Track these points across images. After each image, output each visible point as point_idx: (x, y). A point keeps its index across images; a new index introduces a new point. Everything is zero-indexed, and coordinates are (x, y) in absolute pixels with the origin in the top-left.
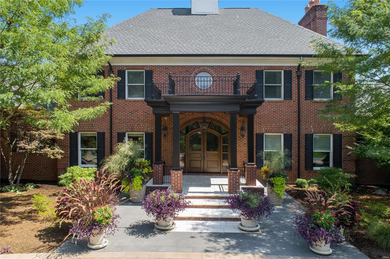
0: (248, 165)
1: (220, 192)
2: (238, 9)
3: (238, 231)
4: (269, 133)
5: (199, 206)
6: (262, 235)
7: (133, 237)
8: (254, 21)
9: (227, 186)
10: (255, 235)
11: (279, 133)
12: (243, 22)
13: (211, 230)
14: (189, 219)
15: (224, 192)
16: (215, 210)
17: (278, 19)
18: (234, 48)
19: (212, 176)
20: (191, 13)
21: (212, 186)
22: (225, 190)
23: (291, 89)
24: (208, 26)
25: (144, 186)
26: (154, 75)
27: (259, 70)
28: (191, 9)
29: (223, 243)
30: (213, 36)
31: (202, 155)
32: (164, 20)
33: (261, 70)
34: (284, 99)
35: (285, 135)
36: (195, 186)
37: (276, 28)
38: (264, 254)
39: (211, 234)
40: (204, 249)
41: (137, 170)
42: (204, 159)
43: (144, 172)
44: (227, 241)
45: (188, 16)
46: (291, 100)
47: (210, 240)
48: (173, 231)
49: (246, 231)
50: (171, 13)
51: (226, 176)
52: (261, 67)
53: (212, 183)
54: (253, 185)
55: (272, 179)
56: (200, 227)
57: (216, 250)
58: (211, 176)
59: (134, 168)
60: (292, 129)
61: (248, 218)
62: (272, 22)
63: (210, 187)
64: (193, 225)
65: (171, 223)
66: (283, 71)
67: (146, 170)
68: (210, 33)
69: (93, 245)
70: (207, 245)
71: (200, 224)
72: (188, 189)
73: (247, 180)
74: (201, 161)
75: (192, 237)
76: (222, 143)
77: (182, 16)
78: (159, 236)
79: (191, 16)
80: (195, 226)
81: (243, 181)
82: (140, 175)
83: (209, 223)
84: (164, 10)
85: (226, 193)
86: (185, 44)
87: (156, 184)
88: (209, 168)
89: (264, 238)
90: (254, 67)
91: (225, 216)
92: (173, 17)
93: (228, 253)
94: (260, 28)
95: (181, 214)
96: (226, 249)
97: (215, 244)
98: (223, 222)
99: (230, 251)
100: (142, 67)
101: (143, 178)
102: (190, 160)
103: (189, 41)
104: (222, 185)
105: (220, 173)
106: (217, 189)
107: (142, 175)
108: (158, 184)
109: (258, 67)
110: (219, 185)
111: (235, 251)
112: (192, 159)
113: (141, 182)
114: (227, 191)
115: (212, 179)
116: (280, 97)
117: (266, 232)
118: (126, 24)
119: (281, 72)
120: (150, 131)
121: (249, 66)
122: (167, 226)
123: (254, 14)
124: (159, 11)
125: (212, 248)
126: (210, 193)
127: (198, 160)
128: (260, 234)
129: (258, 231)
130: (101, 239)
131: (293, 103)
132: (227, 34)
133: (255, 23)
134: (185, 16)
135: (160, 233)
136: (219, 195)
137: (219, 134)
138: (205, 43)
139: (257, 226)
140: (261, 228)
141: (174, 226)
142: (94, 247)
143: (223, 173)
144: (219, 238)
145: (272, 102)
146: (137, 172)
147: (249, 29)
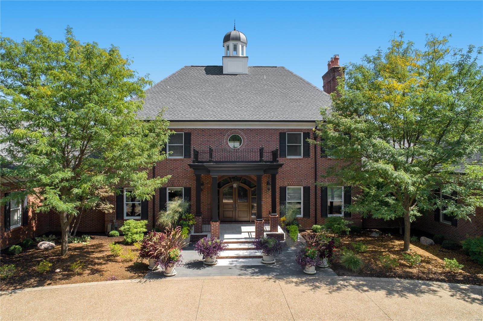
0: (272, 215)
1: (249, 238)
2: (266, 68)
3: (261, 264)
4: (290, 186)
5: (233, 249)
6: (277, 266)
7: (191, 270)
8: (279, 82)
9: (255, 233)
10: (271, 266)
11: (299, 186)
12: (270, 83)
13: (243, 264)
14: (227, 258)
15: (252, 238)
16: (245, 251)
17: (301, 80)
18: (261, 113)
19: (243, 225)
20: (222, 72)
21: (242, 233)
22: (253, 237)
23: (309, 149)
24: (238, 88)
25: (190, 235)
26: (192, 137)
27: (282, 133)
28: (222, 67)
29: (250, 271)
30: (243, 100)
31: (234, 206)
32: (199, 81)
33: (283, 133)
34: (303, 157)
35: (304, 187)
36: (229, 234)
37: (298, 91)
38: (275, 275)
39: (243, 267)
40: (238, 274)
41: (185, 222)
42: (236, 210)
43: (190, 224)
44: (253, 270)
45: (220, 76)
46: (309, 157)
47: (241, 270)
48: (216, 265)
49: (266, 264)
50: (204, 71)
51: (254, 224)
52: (285, 129)
53: (242, 231)
54: (275, 232)
55: (288, 227)
56: (235, 263)
57: (245, 274)
58: (240, 225)
59: (182, 221)
60: (310, 183)
61: (266, 254)
62: (295, 84)
63: (241, 234)
64: (230, 262)
65: (215, 260)
66: (302, 133)
67: (191, 222)
68: (240, 96)
69: (168, 274)
70: (240, 272)
71: (235, 261)
72: (224, 236)
73: (271, 228)
74: (233, 211)
75: (230, 269)
76: (251, 195)
77: (214, 76)
78: (208, 268)
79: (222, 76)
80: (231, 262)
81: (267, 228)
82: (187, 226)
83: (241, 260)
84: (197, 68)
85: (253, 238)
86: (218, 109)
87: (197, 233)
88: (240, 217)
89: (278, 267)
90: (278, 129)
91: (252, 255)
92: (207, 77)
93: (253, 275)
94: (285, 90)
95: (222, 254)
96: (252, 274)
97: (245, 272)
98: (250, 259)
99: (254, 275)
100: (182, 130)
101: (189, 229)
102: (224, 211)
103: (222, 105)
104: (250, 232)
105: (250, 221)
106: (246, 235)
107: (188, 226)
108: (199, 233)
109: (281, 129)
110: (248, 232)
111: (258, 274)
112: (225, 210)
113: (187, 232)
114: (254, 237)
115: (242, 227)
116: (300, 155)
117: (280, 264)
118: (163, 84)
119: (300, 134)
120: (188, 185)
121: (273, 129)
122: (212, 262)
123: (280, 74)
124: (193, 69)
125: (243, 273)
126: (242, 239)
127: (230, 211)
128: (275, 266)
129: (274, 263)
130: (173, 270)
131: (311, 159)
132: (255, 98)
133: (281, 85)
134: (217, 76)
135: (207, 267)
136: (248, 240)
137: (248, 187)
138: (236, 108)
139: (274, 260)
140: (276, 262)
141: (217, 262)
142: (169, 275)
143: (252, 221)
144: (247, 268)
145: (293, 160)
146: (185, 224)
147: (275, 92)
